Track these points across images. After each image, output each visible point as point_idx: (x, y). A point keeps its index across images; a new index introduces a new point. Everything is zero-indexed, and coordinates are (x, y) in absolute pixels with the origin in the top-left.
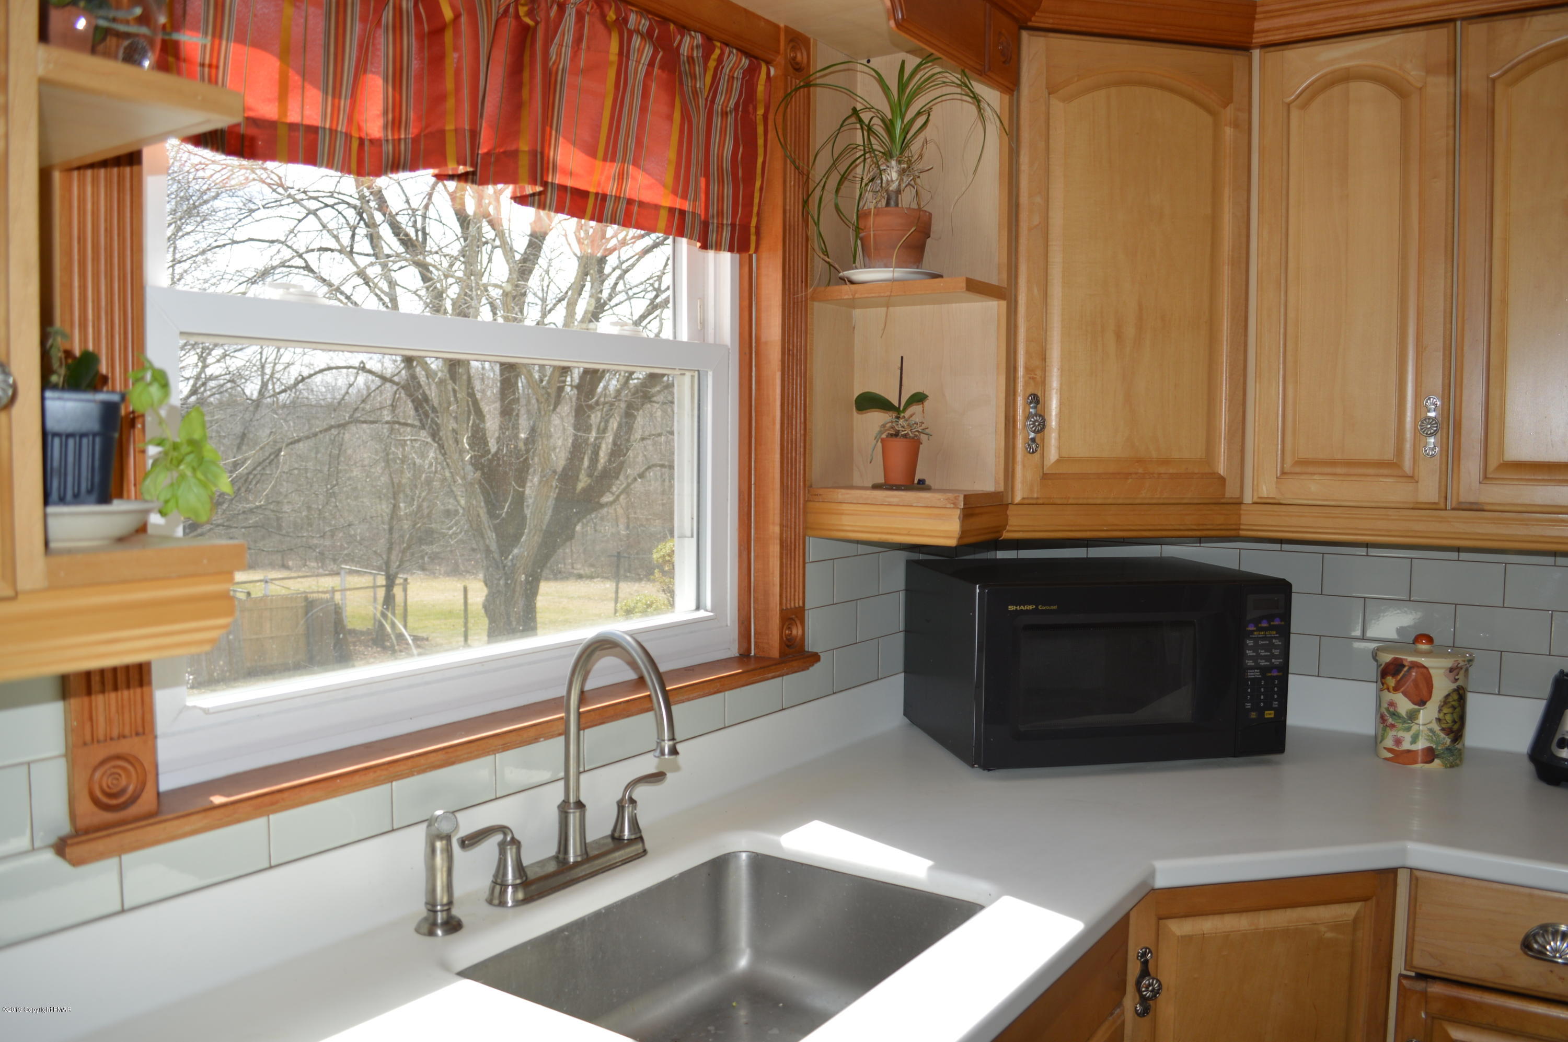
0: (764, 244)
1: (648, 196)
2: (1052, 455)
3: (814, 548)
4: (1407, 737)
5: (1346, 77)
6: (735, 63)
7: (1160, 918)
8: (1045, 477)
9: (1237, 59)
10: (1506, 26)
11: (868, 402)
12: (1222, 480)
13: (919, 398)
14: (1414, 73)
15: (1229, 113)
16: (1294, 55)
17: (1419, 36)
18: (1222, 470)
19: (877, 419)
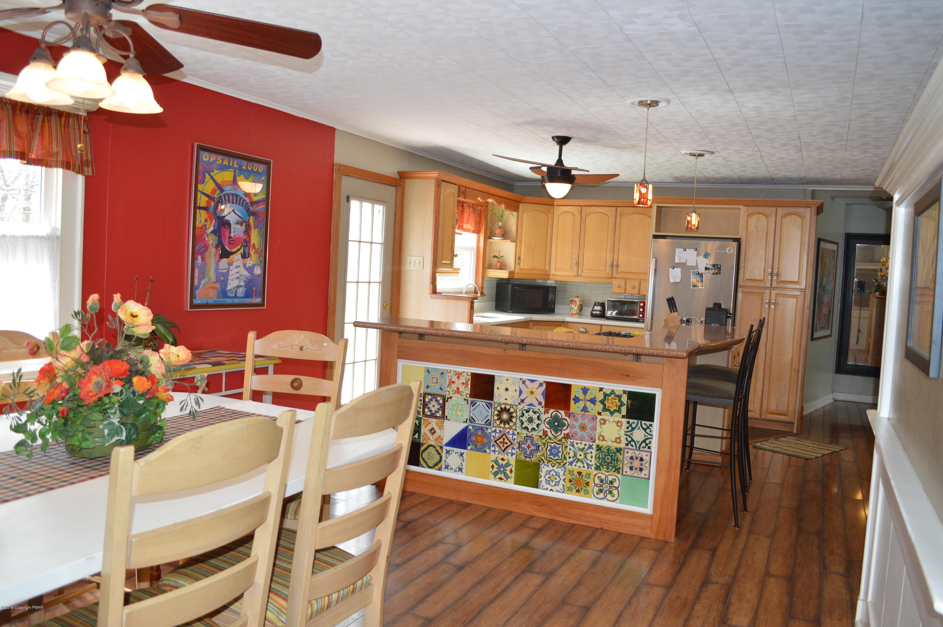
0: (481, 233)
1: (470, 228)
2: (521, 266)
3: (485, 279)
4: (573, 311)
5: (567, 212)
6: (480, 208)
7: (533, 325)
8: (520, 269)
9: (552, 207)
10: (588, 208)
11: (495, 257)
12: (547, 271)
13: (502, 256)
14: (576, 214)
15: (550, 215)
16: (560, 207)
17: (577, 207)
18: (547, 269)
19: (496, 259)
